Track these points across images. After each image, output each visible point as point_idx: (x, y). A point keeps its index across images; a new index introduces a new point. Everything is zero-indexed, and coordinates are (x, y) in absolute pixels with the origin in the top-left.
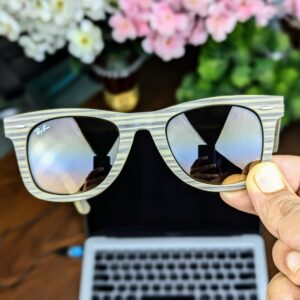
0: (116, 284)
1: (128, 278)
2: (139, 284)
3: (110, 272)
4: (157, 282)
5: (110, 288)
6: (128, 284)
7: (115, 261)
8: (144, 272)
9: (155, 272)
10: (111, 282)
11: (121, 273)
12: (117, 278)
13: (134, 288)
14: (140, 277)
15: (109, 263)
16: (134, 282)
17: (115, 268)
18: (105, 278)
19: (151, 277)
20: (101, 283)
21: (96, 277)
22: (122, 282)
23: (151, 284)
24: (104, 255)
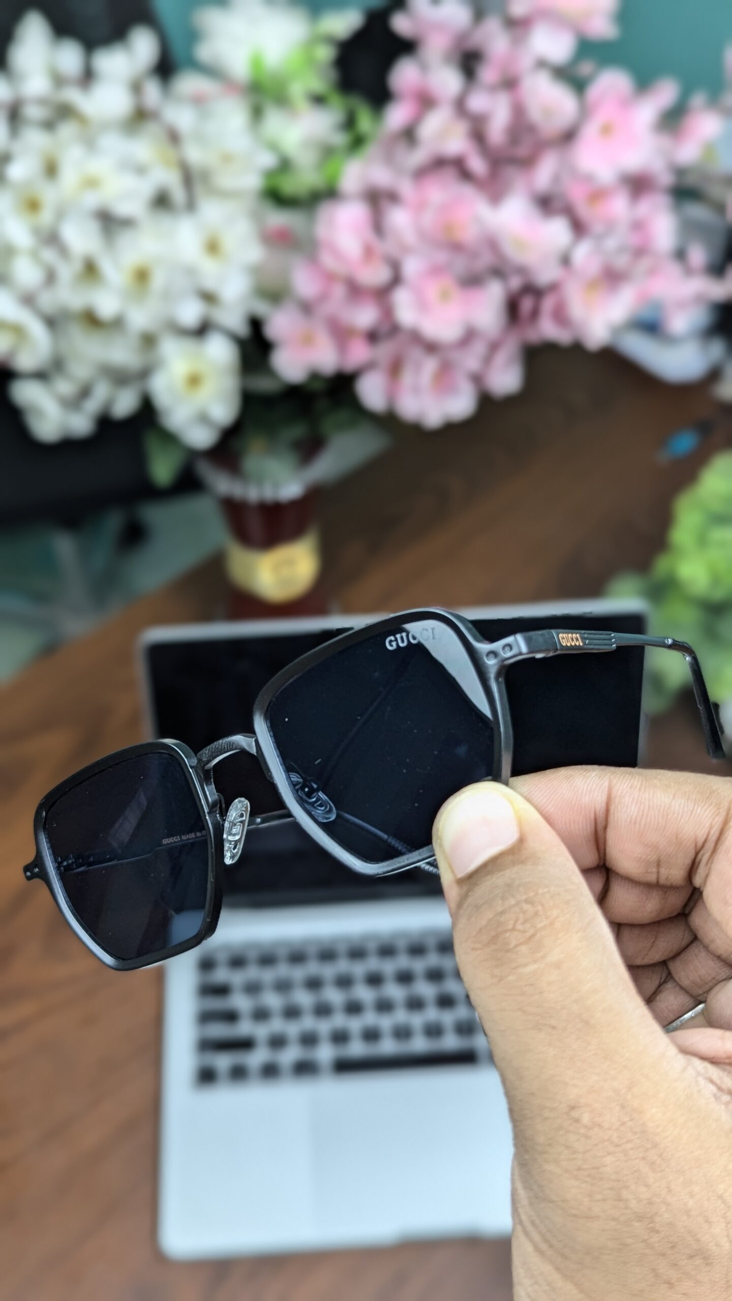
0: (261, 1032)
1: (292, 1013)
2: (324, 1027)
3: (240, 1002)
4: (370, 1018)
5: (245, 1044)
6: (293, 1029)
7: (252, 972)
8: (334, 996)
9: (364, 994)
10: (245, 1028)
11: (273, 1001)
12: (261, 1015)
13: (309, 1040)
14: (323, 1010)
15: (237, 978)
16: (308, 1023)
17: (253, 989)
18: (231, 1017)
19: (354, 1008)
20: (219, 1031)
21: (206, 1017)
22: (277, 1025)
23: (355, 1025)
24: (222, 957)
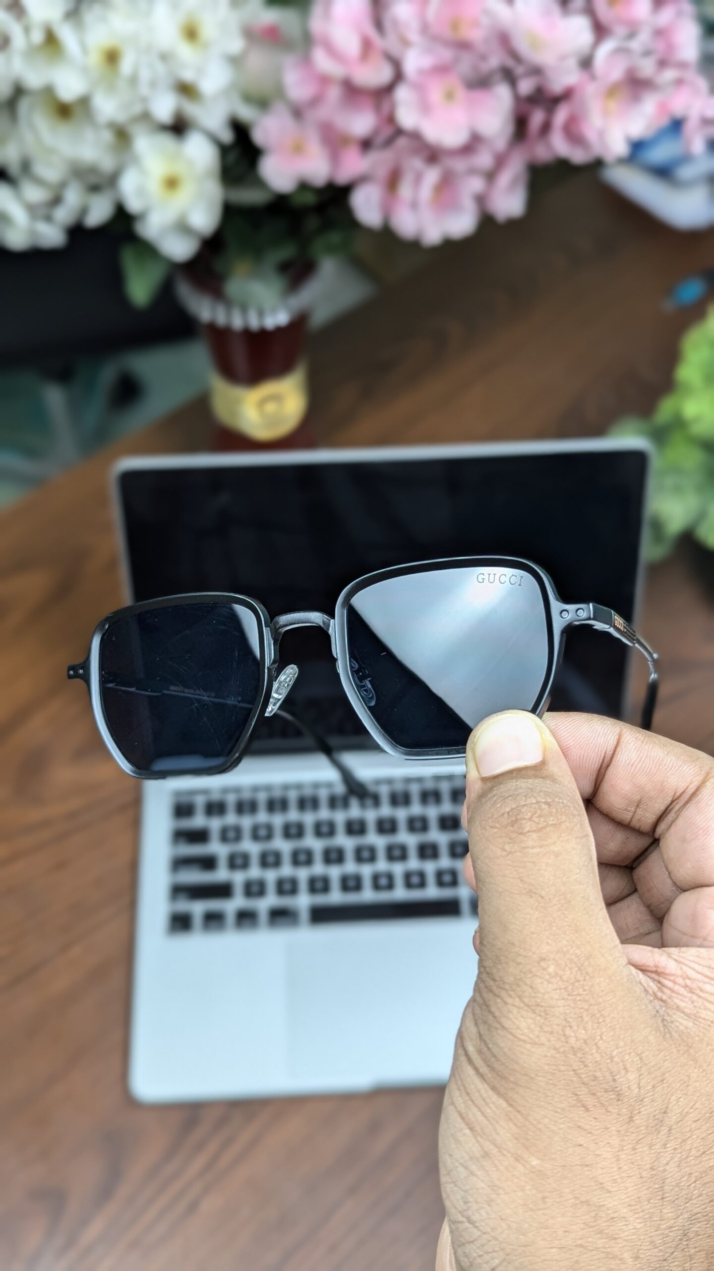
0: (238, 878)
2: (303, 875)
3: (217, 848)
4: (350, 867)
5: (223, 891)
6: (270, 877)
7: (230, 819)
8: (314, 844)
9: (345, 842)
10: (221, 874)
11: (251, 848)
15: (215, 824)
16: (287, 870)
18: (208, 863)
20: (194, 877)
21: (179, 863)
22: (255, 872)
23: (335, 873)
24: (200, 801)
